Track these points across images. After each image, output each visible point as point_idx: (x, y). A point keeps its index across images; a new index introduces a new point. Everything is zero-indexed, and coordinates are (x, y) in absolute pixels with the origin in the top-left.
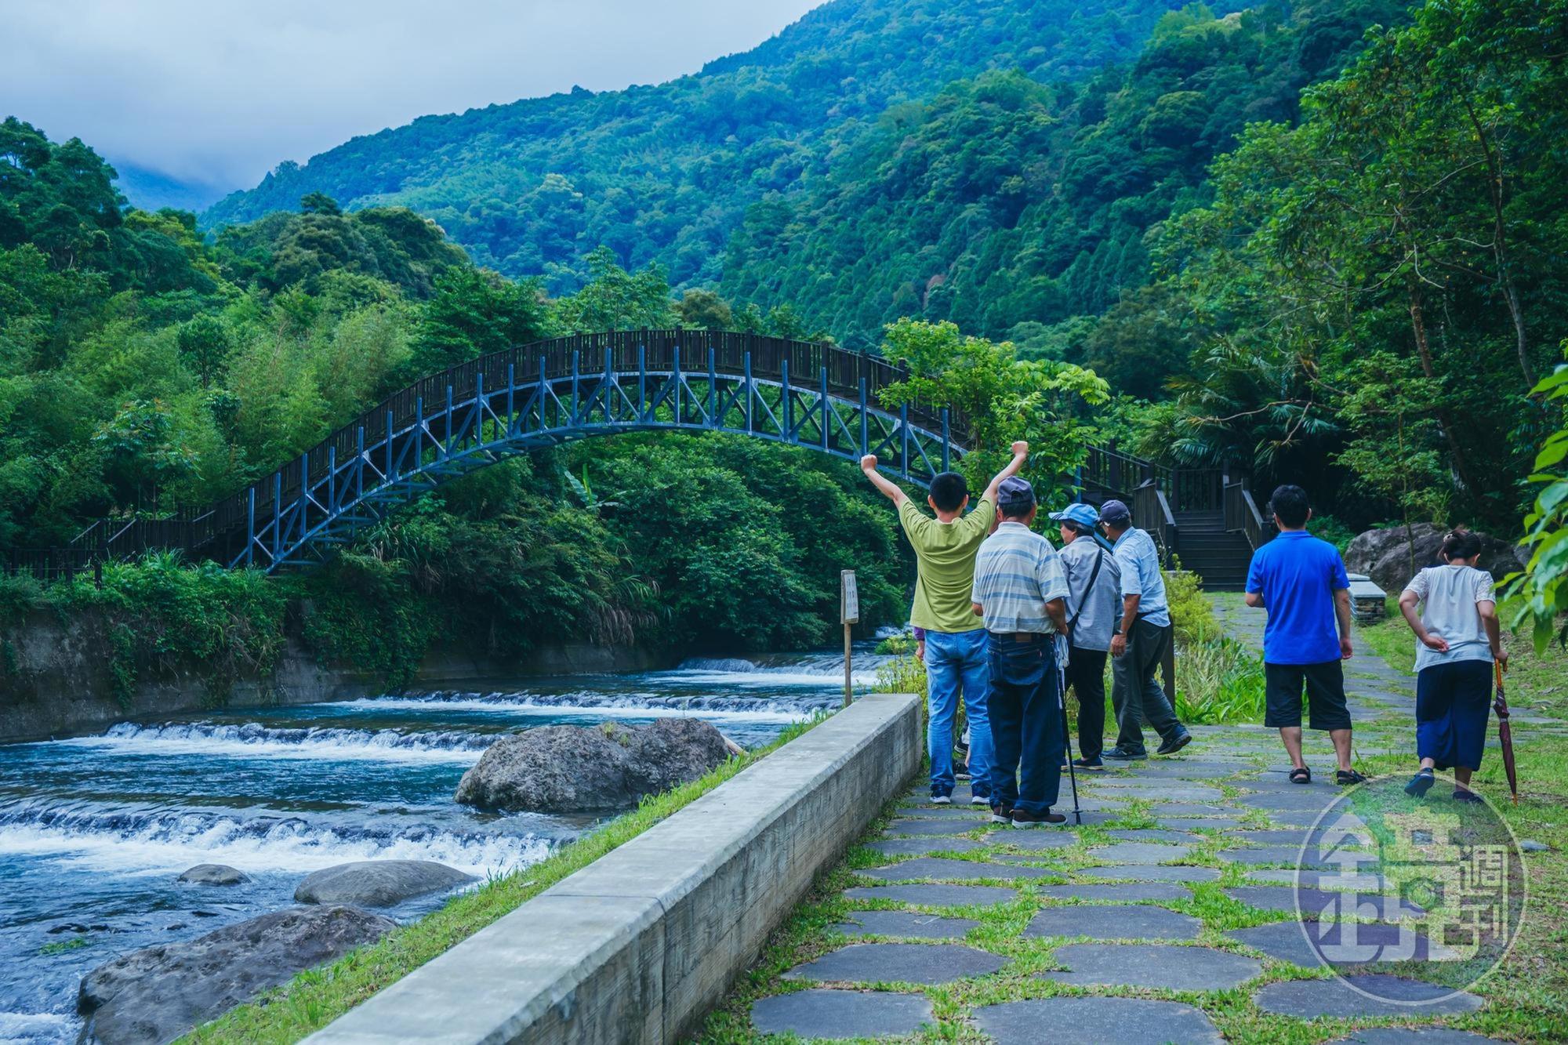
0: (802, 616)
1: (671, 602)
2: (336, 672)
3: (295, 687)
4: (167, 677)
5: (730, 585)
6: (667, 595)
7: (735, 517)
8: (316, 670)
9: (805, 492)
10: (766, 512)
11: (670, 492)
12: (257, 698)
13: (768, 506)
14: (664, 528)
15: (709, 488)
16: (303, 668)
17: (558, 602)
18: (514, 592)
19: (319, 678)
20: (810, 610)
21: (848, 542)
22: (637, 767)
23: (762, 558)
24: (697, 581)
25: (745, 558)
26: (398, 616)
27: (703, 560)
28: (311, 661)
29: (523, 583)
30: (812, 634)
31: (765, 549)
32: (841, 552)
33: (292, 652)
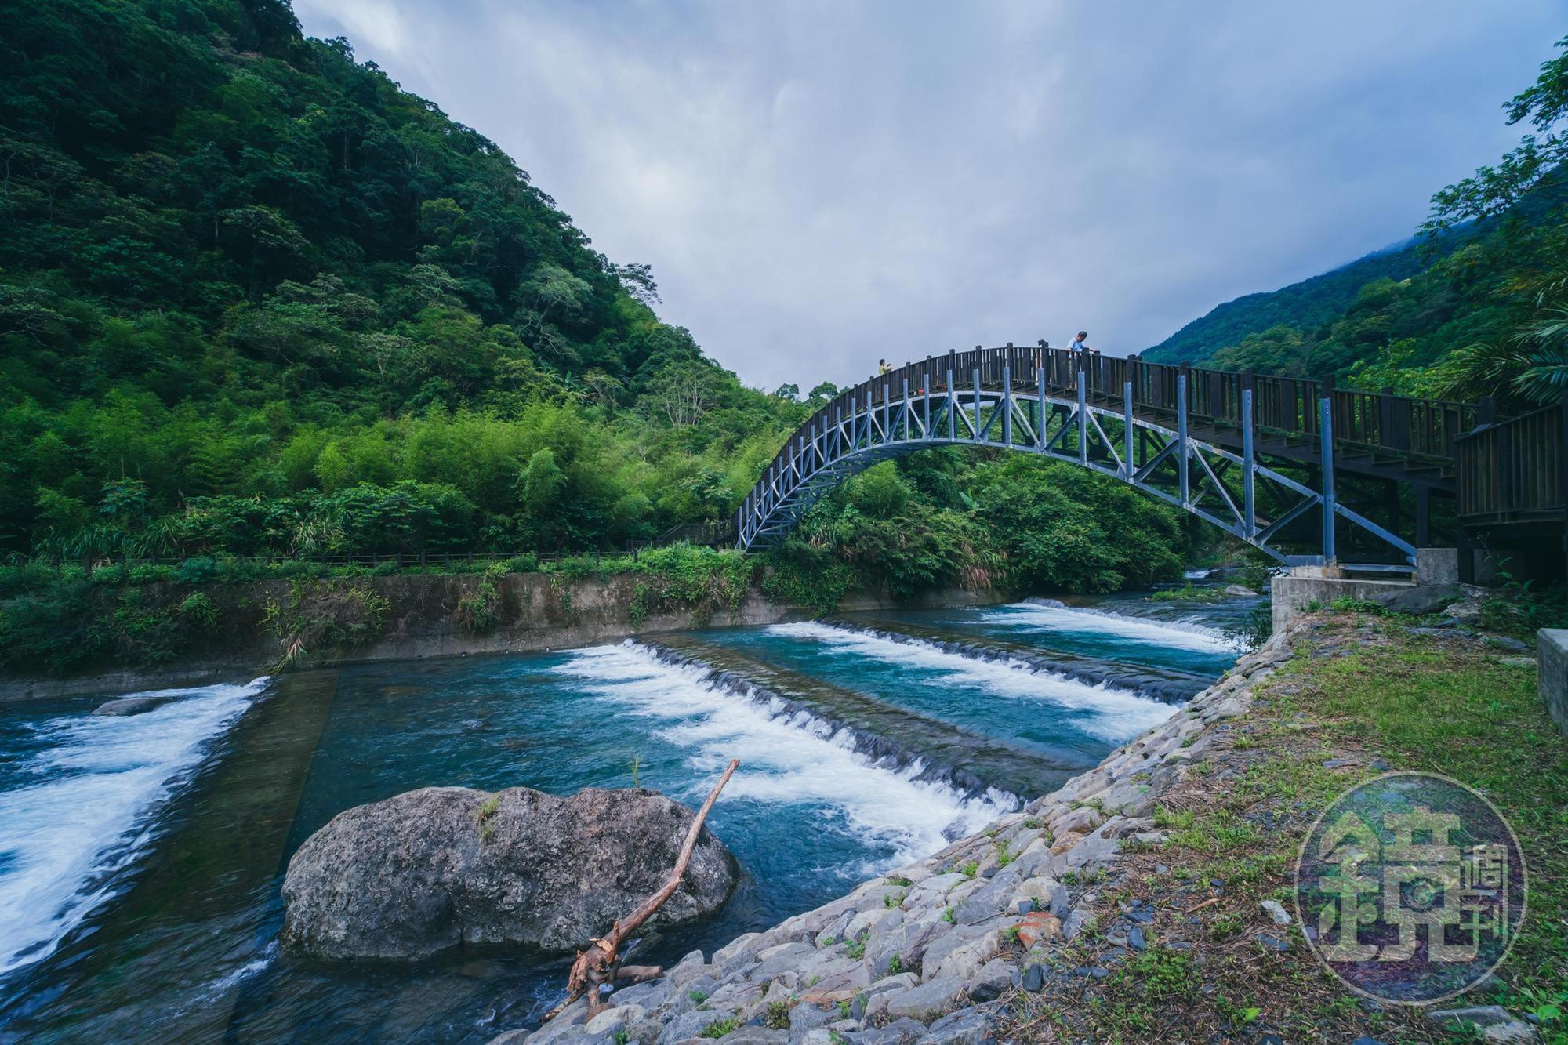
0: (1105, 573)
1: (1017, 564)
2: (783, 607)
3: (754, 615)
4: (669, 611)
5: (1049, 556)
6: (1013, 560)
7: (1057, 515)
8: (770, 606)
9: (1112, 498)
10: (1081, 511)
11: (1012, 501)
12: (728, 622)
13: (1084, 507)
14: (1007, 522)
15: (1040, 498)
16: (760, 604)
17: (924, 567)
18: (898, 562)
19: (771, 611)
20: (1113, 568)
21: (1142, 527)
22: (482, 883)
23: (1072, 538)
24: (1028, 553)
25: (1059, 538)
26: (823, 575)
27: (1030, 540)
28: (767, 601)
29: (902, 556)
30: (1113, 585)
31: (1076, 533)
32: (1136, 534)
33: (755, 595)
